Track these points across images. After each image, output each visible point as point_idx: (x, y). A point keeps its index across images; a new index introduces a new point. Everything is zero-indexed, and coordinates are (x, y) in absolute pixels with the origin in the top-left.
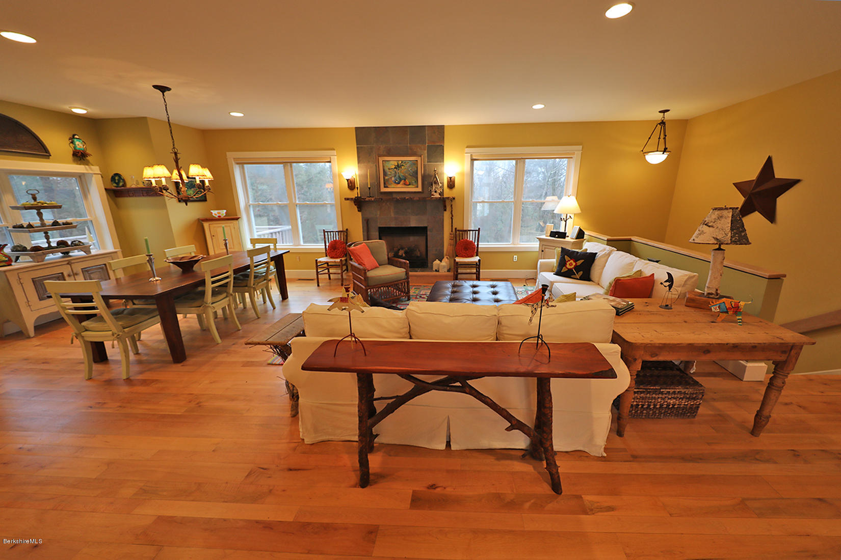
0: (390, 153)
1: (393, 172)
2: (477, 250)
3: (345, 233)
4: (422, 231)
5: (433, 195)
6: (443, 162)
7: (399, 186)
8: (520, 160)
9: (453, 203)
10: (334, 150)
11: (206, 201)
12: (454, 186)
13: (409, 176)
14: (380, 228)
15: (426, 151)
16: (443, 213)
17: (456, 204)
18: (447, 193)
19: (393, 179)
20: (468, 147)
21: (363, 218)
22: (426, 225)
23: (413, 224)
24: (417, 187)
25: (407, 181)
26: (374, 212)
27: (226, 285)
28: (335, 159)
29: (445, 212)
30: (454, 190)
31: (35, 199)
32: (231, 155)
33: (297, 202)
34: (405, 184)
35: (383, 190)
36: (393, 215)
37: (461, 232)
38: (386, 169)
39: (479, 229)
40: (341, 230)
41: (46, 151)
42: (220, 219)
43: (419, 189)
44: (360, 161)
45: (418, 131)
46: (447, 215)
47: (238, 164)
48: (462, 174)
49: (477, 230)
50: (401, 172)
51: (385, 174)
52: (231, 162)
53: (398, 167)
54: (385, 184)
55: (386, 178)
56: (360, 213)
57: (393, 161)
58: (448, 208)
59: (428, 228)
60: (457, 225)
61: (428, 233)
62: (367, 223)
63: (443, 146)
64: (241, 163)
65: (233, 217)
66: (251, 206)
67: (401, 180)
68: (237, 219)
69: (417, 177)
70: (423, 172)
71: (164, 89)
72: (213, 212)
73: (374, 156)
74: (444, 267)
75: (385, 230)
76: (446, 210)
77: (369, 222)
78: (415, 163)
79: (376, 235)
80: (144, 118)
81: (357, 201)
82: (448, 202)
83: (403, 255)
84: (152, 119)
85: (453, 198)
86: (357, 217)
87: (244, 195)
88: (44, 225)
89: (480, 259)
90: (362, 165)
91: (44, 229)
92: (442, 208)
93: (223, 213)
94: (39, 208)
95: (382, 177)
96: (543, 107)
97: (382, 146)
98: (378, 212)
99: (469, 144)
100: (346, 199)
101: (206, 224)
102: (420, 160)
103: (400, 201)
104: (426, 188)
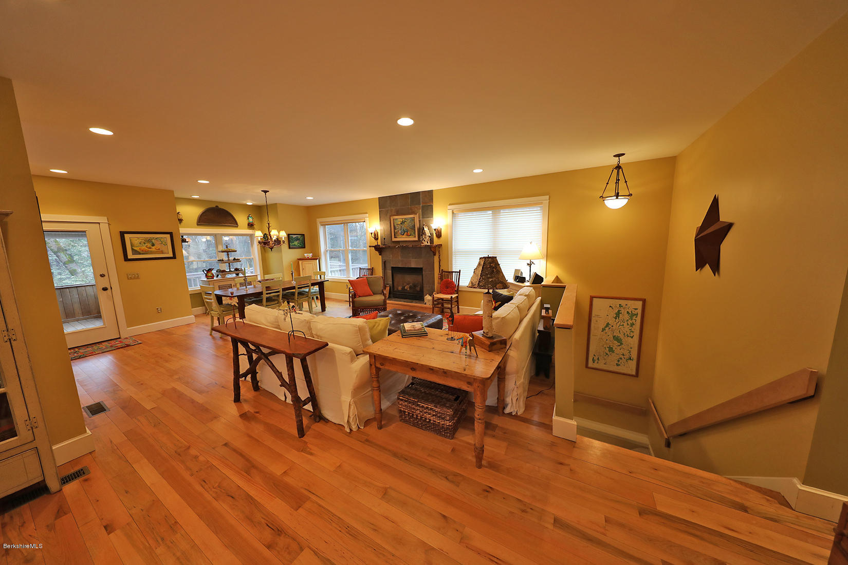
0: (398, 214)
1: (400, 227)
2: (458, 289)
3: (372, 271)
4: (418, 271)
5: (423, 243)
6: (432, 216)
7: (404, 236)
9: (440, 249)
10: (367, 213)
11: (305, 247)
12: (441, 236)
13: (410, 230)
14: (392, 267)
15: (421, 210)
16: (433, 258)
17: (443, 250)
18: (436, 241)
19: (400, 232)
20: (449, 205)
21: (382, 260)
22: (422, 267)
23: (413, 266)
24: (415, 237)
25: (409, 233)
26: (389, 255)
27: (278, 296)
28: (367, 220)
29: (435, 257)
30: (441, 239)
31: (227, 247)
32: (319, 220)
33: (350, 248)
34: (407, 235)
35: (394, 239)
36: (400, 258)
37: (446, 273)
38: (395, 225)
39: (460, 271)
40: (370, 268)
41: (237, 224)
42: (308, 259)
43: (416, 239)
44: (381, 219)
45: (415, 196)
46: (436, 258)
47: (322, 225)
48: (447, 226)
49: (457, 272)
50: (405, 227)
51: (395, 228)
52: (319, 224)
53: (403, 223)
54: (395, 235)
55: (396, 231)
56: (380, 256)
57: (400, 219)
58: (437, 253)
59: (423, 269)
60: (444, 268)
61: (423, 272)
62: (384, 263)
63: (432, 206)
64: (324, 225)
65: (316, 257)
66: (328, 251)
67: (404, 232)
68: (317, 259)
69: (415, 230)
70: (418, 226)
71: (265, 192)
72: (305, 255)
73: (388, 216)
74: (429, 300)
75: (394, 270)
76: (435, 255)
77: (386, 263)
78: (413, 219)
79: (389, 272)
80: (276, 204)
81: (377, 248)
82: (437, 248)
83: (408, 289)
84: (280, 204)
85: (441, 245)
86: (379, 259)
87: (324, 245)
88: (229, 260)
89: (457, 297)
90: (382, 222)
91: (229, 262)
92: (432, 254)
93: (310, 255)
94: (227, 252)
95: (393, 231)
96: (481, 170)
97: (394, 209)
98: (391, 256)
99: (452, 203)
100: (370, 247)
101: (300, 262)
102: (416, 217)
103: (404, 248)
104: (419, 238)
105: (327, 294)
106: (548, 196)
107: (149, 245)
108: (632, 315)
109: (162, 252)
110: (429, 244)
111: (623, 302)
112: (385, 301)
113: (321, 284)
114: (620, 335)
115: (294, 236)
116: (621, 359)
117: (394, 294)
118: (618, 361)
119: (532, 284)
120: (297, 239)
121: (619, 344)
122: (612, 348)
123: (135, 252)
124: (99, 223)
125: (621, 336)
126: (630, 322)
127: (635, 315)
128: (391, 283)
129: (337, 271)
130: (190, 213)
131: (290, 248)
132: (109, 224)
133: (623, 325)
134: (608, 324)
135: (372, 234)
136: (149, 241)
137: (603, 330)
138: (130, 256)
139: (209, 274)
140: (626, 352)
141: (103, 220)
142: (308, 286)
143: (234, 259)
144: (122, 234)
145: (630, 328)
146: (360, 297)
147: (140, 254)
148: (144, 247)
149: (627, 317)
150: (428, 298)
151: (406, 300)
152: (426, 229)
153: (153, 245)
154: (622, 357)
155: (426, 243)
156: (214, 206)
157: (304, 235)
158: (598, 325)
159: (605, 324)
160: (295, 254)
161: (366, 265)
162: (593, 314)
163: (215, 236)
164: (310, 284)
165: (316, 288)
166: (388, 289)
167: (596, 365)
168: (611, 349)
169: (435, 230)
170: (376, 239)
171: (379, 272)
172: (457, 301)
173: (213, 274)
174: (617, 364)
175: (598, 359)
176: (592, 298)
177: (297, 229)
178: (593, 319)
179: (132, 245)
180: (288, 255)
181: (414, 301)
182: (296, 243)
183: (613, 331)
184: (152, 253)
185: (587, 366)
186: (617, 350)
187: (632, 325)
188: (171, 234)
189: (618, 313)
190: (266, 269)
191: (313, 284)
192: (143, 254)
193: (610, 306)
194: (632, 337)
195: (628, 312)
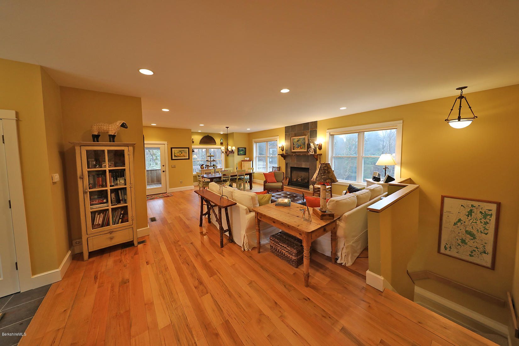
0: (295, 136)
1: (296, 143)
3: (279, 168)
4: (306, 170)
5: (309, 153)
6: (316, 137)
7: (298, 149)
8: (361, 132)
9: (321, 157)
10: (278, 136)
11: (246, 155)
12: (321, 148)
13: (302, 145)
14: (291, 167)
15: (309, 133)
16: (316, 162)
17: (323, 157)
18: (318, 152)
19: (296, 146)
20: (328, 129)
21: (285, 162)
22: (309, 167)
23: (303, 166)
24: (305, 149)
26: (289, 160)
28: (278, 140)
29: (317, 161)
30: (322, 150)
31: (210, 154)
32: (253, 140)
33: (269, 155)
34: (301, 148)
35: (293, 151)
36: (296, 162)
38: (294, 142)
40: (278, 167)
41: (216, 143)
42: (247, 161)
43: (306, 150)
44: (286, 139)
45: (306, 125)
47: (255, 143)
48: (325, 142)
50: (299, 143)
51: (293, 144)
52: (253, 142)
53: (298, 141)
54: (293, 148)
55: (294, 146)
56: (284, 160)
57: (296, 138)
58: (319, 159)
59: (310, 169)
61: (310, 171)
62: (287, 164)
63: (317, 130)
65: (251, 160)
66: (257, 157)
67: (299, 147)
68: (251, 161)
69: (305, 145)
70: (307, 142)
71: (227, 128)
72: (246, 158)
73: (290, 137)
74: (311, 189)
75: (293, 169)
76: (317, 160)
77: (288, 164)
78: (304, 139)
79: (289, 170)
80: (233, 133)
81: (282, 155)
82: (319, 156)
83: (300, 181)
84: (236, 133)
85: (322, 154)
86: (283, 162)
87: (255, 154)
88: (211, 160)
89: (331, 187)
90: (286, 141)
91: (211, 161)
92: (315, 159)
93: (248, 159)
94: (210, 156)
95: (293, 145)
96: (346, 108)
97: (293, 133)
98: (291, 160)
99: (328, 128)
100: (279, 155)
101: (243, 162)
102: (306, 137)
103: (298, 156)
104: (307, 150)
105: (254, 180)
106: (402, 121)
107: (180, 153)
108: (485, 215)
109: (185, 157)
110: (313, 153)
111: (476, 204)
112: (282, 186)
113: (250, 175)
114: (472, 230)
115: (241, 149)
116: (475, 251)
117: (291, 183)
118: (472, 252)
119: (385, 182)
120: (242, 150)
121: (472, 238)
122: (465, 241)
123: (175, 156)
124: (164, 144)
125: (475, 232)
126: (483, 220)
127: (490, 215)
128: (290, 176)
129: (261, 168)
130: (197, 138)
131: (238, 155)
132: (168, 145)
133: (476, 222)
134: (460, 220)
135: (280, 147)
136: (180, 151)
137: (455, 224)
138: (173, 158)
139: (202, 167)
140: (481, 247)
141: (166, 143)
142: (244, 175)
143: (213, 160)
144: (172, 148)
145: (484, 226)
146: (269, 183)
147: (177, 157)
148: (178, 154)
149: (480, 216)
150: (311, 187)
151: (298, 187)
152: (312, 145)
153: (182, 153)
154: (476, 249)
155: (311, 152)
156: (207, 135)
157: (246, 148)
158: (449, 219)
159: (457, 220)
160: (241, 158)
161: (276, 165)
162: (445, 209)
163: (206, 149)
164: (244, 174)
165: (248, 176)
166: (288, 179)
167: (448, 252)
168: (463, 241)
169: (317, 145)
170: (283, 150)
171: (283, 169)
172: (331, 191)
173: (203, 167)
174: (470, 255)
175: (450, 247)
176: (443, 197)
177: (242, 145)
178: (444, 214)
179: (174, 153)
180: (237, 159)
181: (303, 188)
182: (241, 152)
183: (465, 226)
184: (181, 157)
185: (439, 251)
186: (471, 243)
187: (486, 223)
188: (188, 148)
189: (470, 213)
190: (227, 166)
191: (246, 174)
192: (178, 157)
193: (462, 206)
194: (486, 234)
195: (481, 212)
